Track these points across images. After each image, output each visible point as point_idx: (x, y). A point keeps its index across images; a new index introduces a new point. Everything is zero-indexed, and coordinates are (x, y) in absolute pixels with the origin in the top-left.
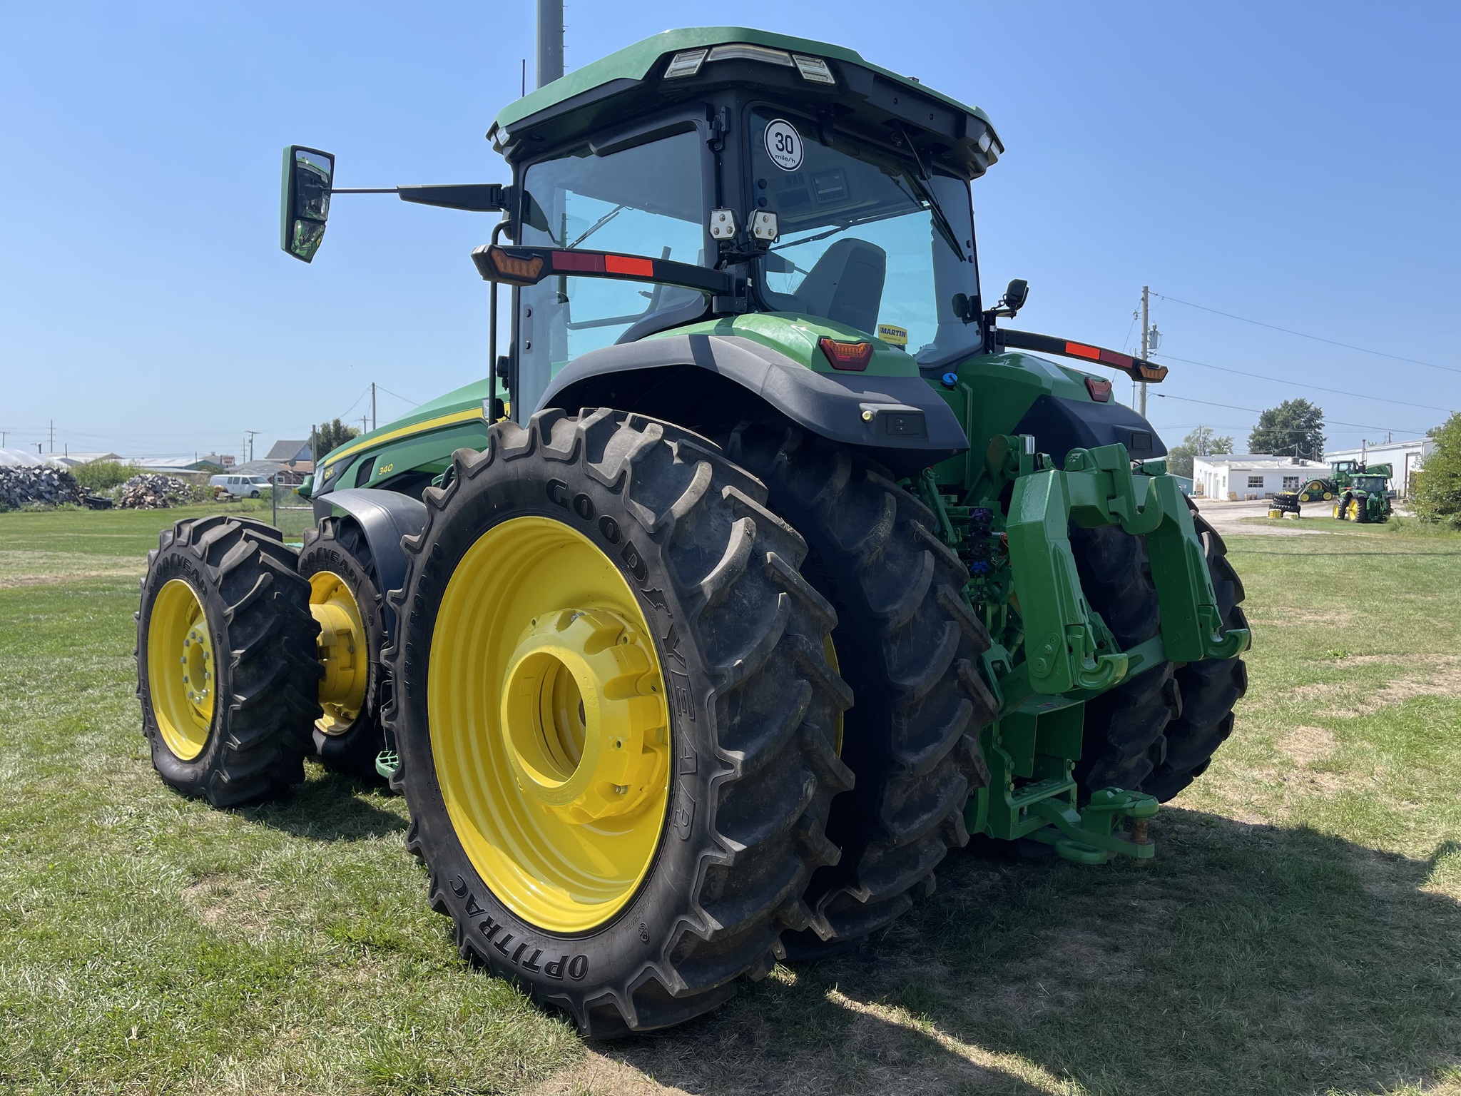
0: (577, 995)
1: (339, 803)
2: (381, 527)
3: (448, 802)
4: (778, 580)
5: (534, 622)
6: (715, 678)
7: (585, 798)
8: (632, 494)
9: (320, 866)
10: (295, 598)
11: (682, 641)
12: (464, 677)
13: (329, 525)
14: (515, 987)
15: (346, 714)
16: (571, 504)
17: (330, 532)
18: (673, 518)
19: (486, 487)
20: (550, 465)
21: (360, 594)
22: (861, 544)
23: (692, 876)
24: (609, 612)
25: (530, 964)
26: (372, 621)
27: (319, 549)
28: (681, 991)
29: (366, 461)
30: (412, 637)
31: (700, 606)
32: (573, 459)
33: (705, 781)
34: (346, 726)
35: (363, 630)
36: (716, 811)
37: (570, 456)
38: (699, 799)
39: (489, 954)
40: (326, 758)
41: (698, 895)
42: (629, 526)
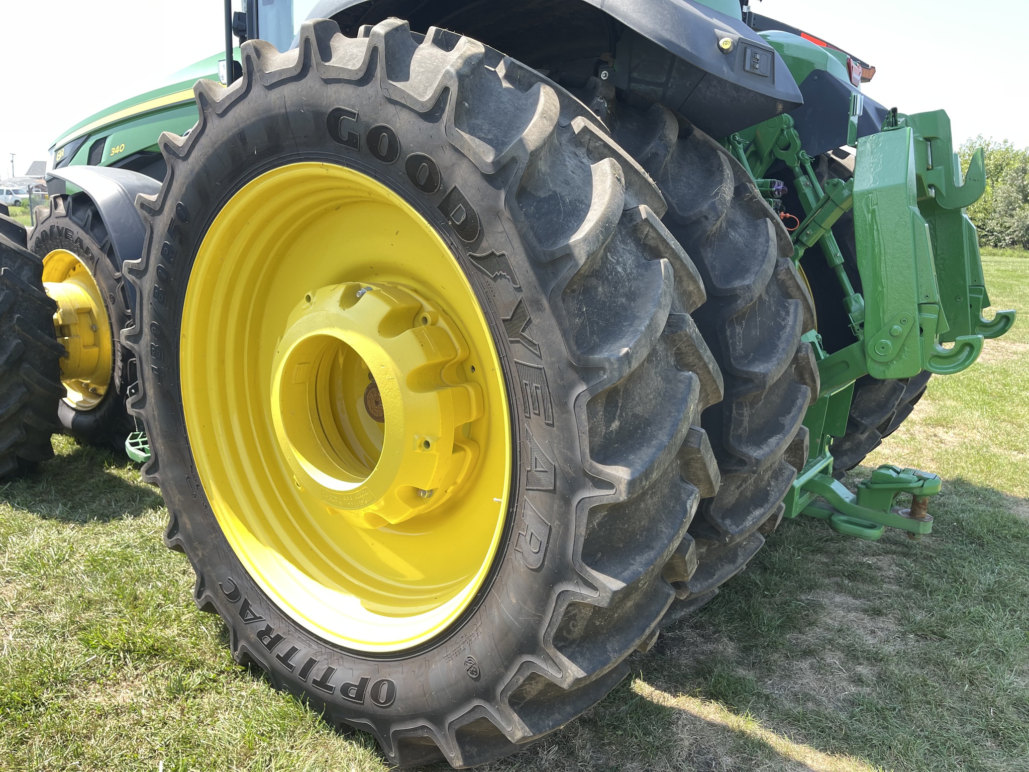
0: (383, 722)
1: (92, 478)
2: (115, 204)
3: (212, 499)
4: (652, 243)
5: (309, 299)
6: (586, 371)
7: (383, 503)
8: (458, 121)
9: (72, 553)
10: (26, 274)
11: (535, 321)
12: (221, 361)
13: (60, 202)
14: (304, 703)
15: (94, 390)
16: (363, 141)
17: (61, 209)
18: (525, 150)
19: (241, 126)
20: (332, 89)
21: (98, 272)
22: (705, 207)
23: (544, 612)
24: (400, 287)
25: (322, 683)
26: (114, 300)
27: (52, 227)
28: (524, 738)
29: (97, 142)
30: (156, 315)
31: (566, 273)
32: (366, 77)
33: (567, 501)
34: (95, 402)
35: (105, 309)
36: (582, 540)
37: (361, 74)
38: (557, 522)
39: (270, 664)
40: (76, 432)
41: (552, 634)
42: (453, 165)
